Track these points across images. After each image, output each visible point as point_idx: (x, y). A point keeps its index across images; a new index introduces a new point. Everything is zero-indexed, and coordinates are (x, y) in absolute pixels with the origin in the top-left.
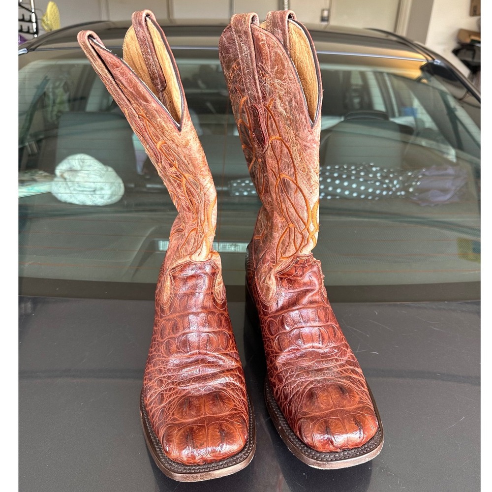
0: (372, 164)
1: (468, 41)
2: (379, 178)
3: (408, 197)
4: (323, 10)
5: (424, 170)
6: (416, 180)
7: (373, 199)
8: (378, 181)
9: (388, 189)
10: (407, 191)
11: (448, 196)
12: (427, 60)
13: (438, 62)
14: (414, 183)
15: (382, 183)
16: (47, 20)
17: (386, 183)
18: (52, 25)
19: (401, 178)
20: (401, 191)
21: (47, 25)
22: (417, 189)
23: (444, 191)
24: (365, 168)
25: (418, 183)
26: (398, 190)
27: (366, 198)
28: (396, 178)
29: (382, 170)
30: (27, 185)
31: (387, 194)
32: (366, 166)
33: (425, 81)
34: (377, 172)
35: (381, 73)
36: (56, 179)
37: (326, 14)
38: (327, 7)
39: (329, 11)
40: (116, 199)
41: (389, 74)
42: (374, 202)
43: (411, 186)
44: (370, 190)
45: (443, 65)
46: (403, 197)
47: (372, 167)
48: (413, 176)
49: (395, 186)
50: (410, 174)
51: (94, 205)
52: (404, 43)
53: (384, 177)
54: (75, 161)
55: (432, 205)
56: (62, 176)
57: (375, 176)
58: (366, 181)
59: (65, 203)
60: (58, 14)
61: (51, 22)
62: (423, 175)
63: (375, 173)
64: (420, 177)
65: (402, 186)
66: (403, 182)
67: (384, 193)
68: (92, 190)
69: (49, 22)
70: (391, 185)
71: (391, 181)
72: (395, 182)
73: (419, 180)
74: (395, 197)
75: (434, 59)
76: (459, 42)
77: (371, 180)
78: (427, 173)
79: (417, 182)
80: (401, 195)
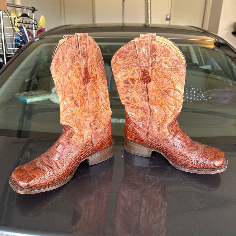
0: (191, 87)
2: (195, 93)
3: (209, 102)
4: (167, 15)
5: (216, 89)
7: (192, 102)
8: (195, 94)
9: (199, 98)
10: (208, 99)
11: (227, 101)
12: (216, 40)
13: (221, 41)
15: (196, 95)
16: (40, 23)
17: (198, 95)
18: (42, 26)
19: (205, 93)
20: (205, 99)
21: (40, 26)
22: (213, 98)
23: (225, 98)
24: (188, 88)
25: (213, 95)
26: (204, 98)
27: (189, 102)
28: (203, 93)
29: (196, 89)
31: (199, 100)
32: (189, 87)
33: (216, 49)
34: (194, 90)
35: (197, 47)
37: (168, 17)
38: (169, 14)
39: (170, 15)
41: (200, 47)
42: (193, 103)
43: (210, 96)
44: (191, 98)
45: (223, 43)
46: (207, 101)
47: (192, 88)
48: (211, 92)
49: (202, 96)
50: (209, 91)
52: (205, 33)
53: (197, 92)
55: (220, 105)
57: (193, 92)
58: (189, 94)
60: (45, 21)
61: (42, 24)
62: (215, 91)
63: (193, 91)
65: (205, 96)
66: (206, 95)
67: (198, 99)
69: (41, 24)
70: (200, 96)
71: (201, 94)
72: (203, 95)
73: (213, 93)
74: (203, 101)
75: (219, 40)
77: (191, 94)
78: (217, 91)
80: (205, 100)
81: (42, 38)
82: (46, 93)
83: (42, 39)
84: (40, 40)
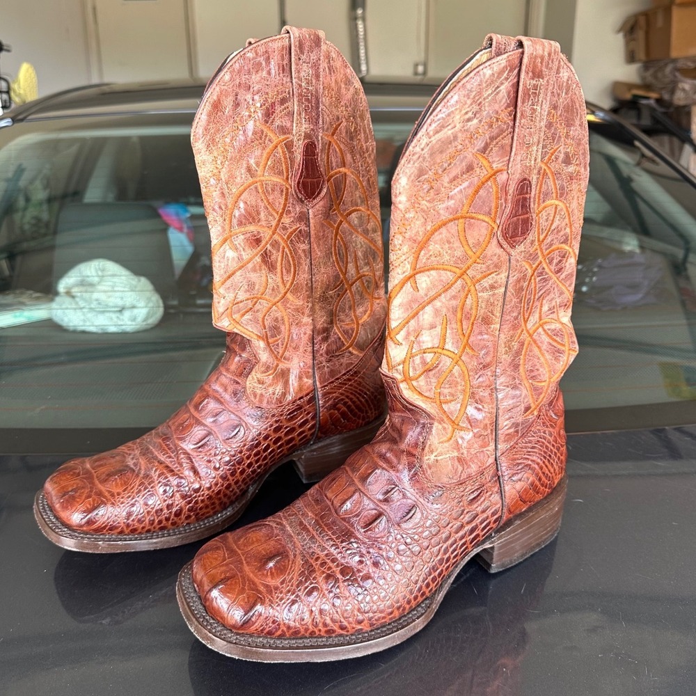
1: (628, 96)
3: (581, 300)
4: (416, 65)
5: (600, 261)
6: (590, 274)
10: (579, 291)
11: (640, 294)
14: (587, 280)
16: (19, 88)
18: (25, 95)
21: (18, 96)
22: (593, 288)
23: (634, 287)
25: (594, 279)
30: (12, 310)
36: (58, 299)
37: (420, 69)
38: (422, 61)
39: (425, 65)
40: (154, 320)
43: (583, 283)
48: (585, 269)
50: (580, 267)
51: (120, 331)
54: (90, 269)
55: (619, 308)
56: (68, 293)
59: (75, 332)
60: (35, 80)
62: (600, 267)
64: (595, 270)
68: (118, 309)
69: (22, 92)
73: (594, 274)
76: (616, 99)
78: (605, 265)
79: (591, 277)
81: (21, 117)
82: (38, 298)
83: (22, 120)
84: (16, 125)
